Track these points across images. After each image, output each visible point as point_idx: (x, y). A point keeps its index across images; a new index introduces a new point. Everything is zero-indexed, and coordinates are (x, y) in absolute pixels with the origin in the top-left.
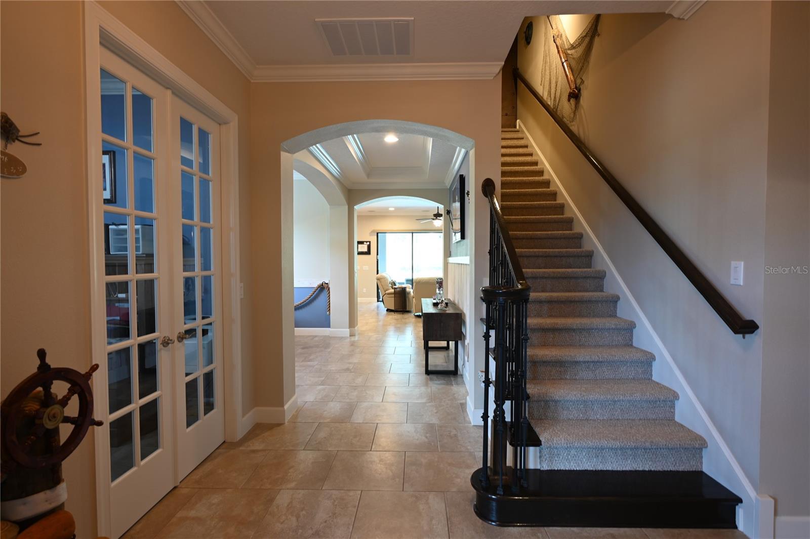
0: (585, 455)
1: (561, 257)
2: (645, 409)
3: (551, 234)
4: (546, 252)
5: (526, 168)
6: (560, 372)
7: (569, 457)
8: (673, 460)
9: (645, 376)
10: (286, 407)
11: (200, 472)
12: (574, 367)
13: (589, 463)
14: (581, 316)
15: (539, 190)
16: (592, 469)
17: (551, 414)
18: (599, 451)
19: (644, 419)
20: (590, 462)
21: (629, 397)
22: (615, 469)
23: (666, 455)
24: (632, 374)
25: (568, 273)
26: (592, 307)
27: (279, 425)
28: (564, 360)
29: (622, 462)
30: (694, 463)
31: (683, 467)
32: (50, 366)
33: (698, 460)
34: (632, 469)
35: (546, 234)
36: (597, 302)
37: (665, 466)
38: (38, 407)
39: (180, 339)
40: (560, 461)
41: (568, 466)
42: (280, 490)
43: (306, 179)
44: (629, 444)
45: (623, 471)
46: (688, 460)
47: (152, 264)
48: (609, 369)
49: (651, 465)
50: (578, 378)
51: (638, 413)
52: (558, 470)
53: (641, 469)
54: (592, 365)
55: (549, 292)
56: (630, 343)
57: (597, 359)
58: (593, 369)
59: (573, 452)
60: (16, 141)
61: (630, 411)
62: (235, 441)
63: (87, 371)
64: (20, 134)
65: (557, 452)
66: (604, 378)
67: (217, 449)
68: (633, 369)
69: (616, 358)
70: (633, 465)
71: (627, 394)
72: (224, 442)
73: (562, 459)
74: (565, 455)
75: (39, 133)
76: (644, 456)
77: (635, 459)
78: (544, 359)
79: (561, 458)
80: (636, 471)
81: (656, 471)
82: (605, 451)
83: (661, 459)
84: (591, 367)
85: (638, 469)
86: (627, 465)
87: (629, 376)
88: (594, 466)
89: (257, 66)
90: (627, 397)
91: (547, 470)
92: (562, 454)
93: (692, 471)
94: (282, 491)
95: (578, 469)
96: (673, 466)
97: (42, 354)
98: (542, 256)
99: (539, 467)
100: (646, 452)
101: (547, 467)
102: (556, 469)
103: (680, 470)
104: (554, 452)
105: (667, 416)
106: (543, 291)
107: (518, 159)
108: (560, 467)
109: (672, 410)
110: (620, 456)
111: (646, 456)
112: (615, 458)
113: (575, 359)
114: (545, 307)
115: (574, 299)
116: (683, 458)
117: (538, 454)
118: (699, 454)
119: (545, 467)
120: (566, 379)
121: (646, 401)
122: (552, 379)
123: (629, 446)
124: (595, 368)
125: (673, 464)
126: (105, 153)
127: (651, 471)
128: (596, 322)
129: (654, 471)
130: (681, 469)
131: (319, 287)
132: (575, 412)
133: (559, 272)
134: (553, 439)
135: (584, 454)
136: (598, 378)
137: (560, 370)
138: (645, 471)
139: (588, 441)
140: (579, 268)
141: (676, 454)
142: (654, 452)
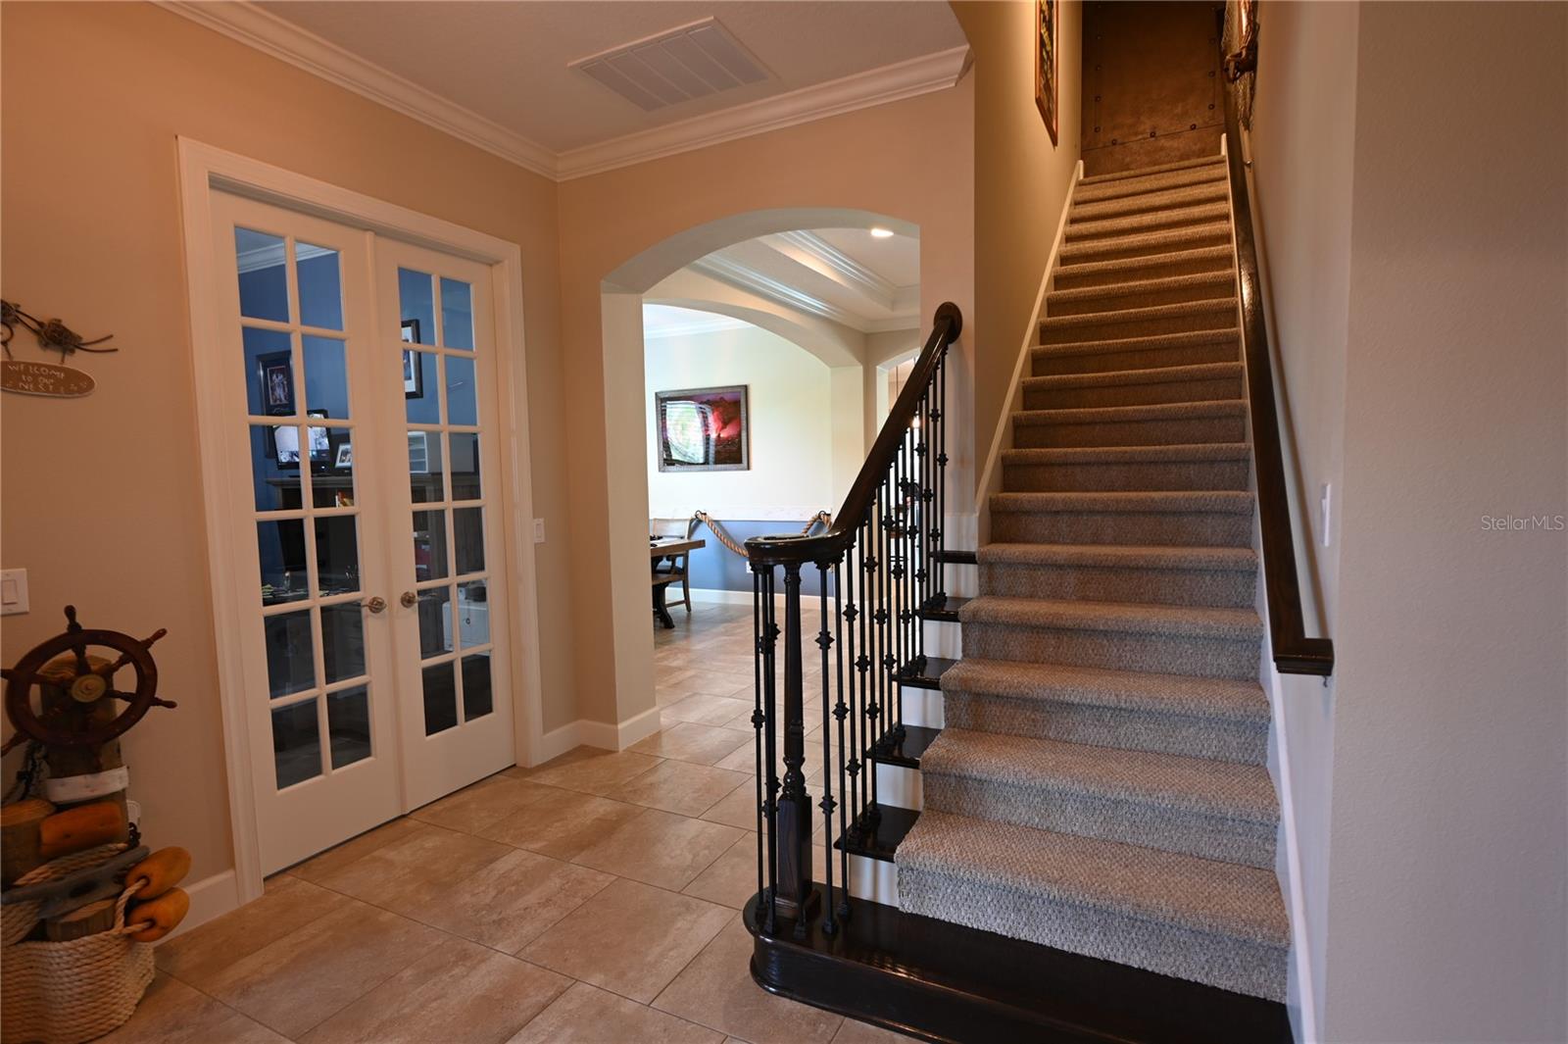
0: (992, 900)
1: (1166, 463)
2: (1193, 831)
3: (1163, 410)
4: (1126, 452)
5: (1185, 254)
6: (1033, 720)
7: (958, 897)
8: (1203, 959)
9: (1247, 757)
10: (621, 726)
11: (447, 803)
12: (1065, 714)
13: (998, 921)
14: (1155, 601)
15: (1190, 303)
16: (1005, 933)
17: (970, 805)
18: (1022, 900)
19: (1191, 855)
20: (1002, 919)
21: (1143, 795)
22: (1059, 947)
23: (1185, 943)
24: (1210, 746)
25: (1152, 500)
26: (1187, 582)
27: (609, 752)
28: (1035, 696)
29: (1075, 936)
30: (1261, 981)
31: (1231, 983)
32: (80, 627)
33: (1272, 975)
34: (1097, 956)
35: (1148, 411)
36: (1200, 571)
37: (1182, 969)
38: (72, 675)
39: (406, 604)
40: (938, 902)
41: (955, 917)
42: (516, 848)
43: (754, 326)
44: (1080, 898)
45: (1073, 954)
46: (1245, 970)
47: (478, 487)
48: (1151, 730)
49: (1146, 958)
50: (1074, 740)
51: (1175, 839)
52: (933, 919)
53: (1120, 961)
54: (1109, 715)
55: (1111, 544)
56: (1252, 674)
57: (1112, 701)
58: (1112, 724)
59: (965, 889)
60: (77, 351)
61: (1153, 830)
62: (529, 767)
63: (149, 637)
64: (84, 341)
65: (932, 881)
66: (1139, 747)
67: (497, 773)
68: (1213, 736)
69: (1163, 706)
70: (1102, 947)
71: (1141, 789)
72: (515, 765)
73: (943, 897)
74: (949, 891)
75: (111, 336)
76: (1129, 934)
77: (1105, 935)
78: (993, 690)
79: (941, 895)
80: (1107, 962)
81: (1158, 974)
82: (1034, 902)
83: (1172, 950)
84: (1106, 720)
85: (1112, 959)
86: (1086, 943)
87: (1204, 752)
88: (1010, 927)
89: (558, 155)
90: (1137, 795)
91: (911, 914)
92: (943, 889)
93: (1257, 999)
94: (516, 851)
95: (975, 927)
96: (1203, 972)
97: (70, 612)
98: (1117, 463)
99: (896, 904)
100: (1133, 926)
101: (911, 908)
102: (930, 916)
103: (1223, 987)
104: (927, 881)
105: (1253, 858)
106: (1094, 543)
107: (1176, 233)
108: (938, 913)
109: (1268, 847)
110: (1069, 921)
111: (1133, 935)
112: (1058, 922)
113: (1061, 698)
114: (1071, 579)
115: (1134, 563)
116: (1231, 961)
117: (897, 879)
118: (1276, 961)
119: (908, 906)
120: (1046, 738)
121: (1198, 815)
122: (1015, 735)
123: (1081, 902)
124: (1115, 722)
125: (1203, 968)
126: (405, 324)
127: (1145, 971)
128: (1159, 618)
129: (1153, 973)
130: (1224, 984)
131: (815, 521)
132: (1023, 810)
133: (1130, 501)
134: (918, 854)
135: (989, 899)
136: (1123, 746)
137: (1033, 716)
138: (1130, 968)
139: (989, 871)
140: (1213, 489)
141: (1212, 946)
142: (1153, 929)
